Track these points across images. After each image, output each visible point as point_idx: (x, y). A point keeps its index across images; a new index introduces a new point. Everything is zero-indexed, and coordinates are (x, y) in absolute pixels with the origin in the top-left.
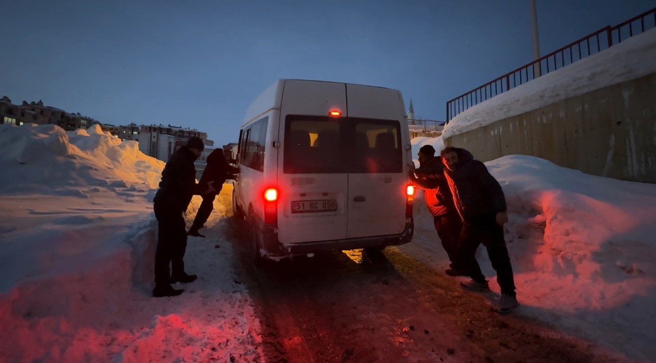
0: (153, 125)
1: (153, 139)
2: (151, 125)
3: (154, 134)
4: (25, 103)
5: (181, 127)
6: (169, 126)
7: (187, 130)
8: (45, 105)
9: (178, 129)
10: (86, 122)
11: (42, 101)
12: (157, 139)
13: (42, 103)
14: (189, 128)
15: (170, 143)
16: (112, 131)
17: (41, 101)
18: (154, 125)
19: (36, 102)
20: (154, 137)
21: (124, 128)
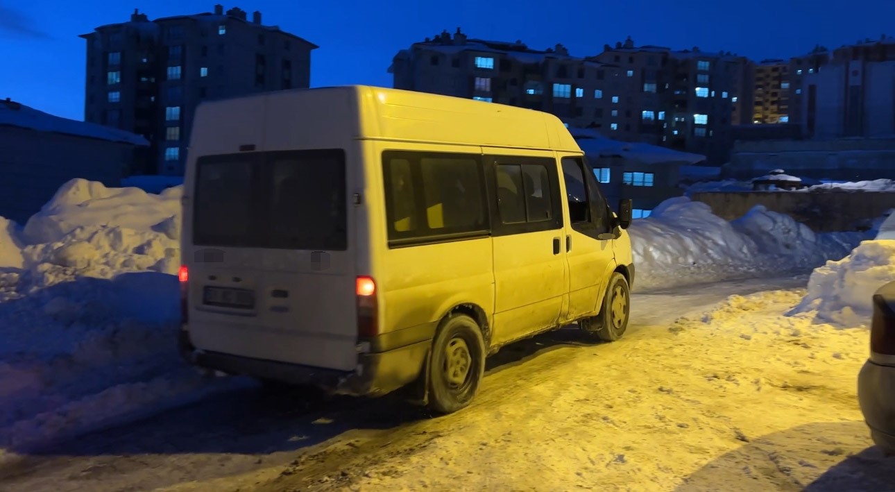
1: (851, 78)
3: (856, 65)
4: (607, 48)
8: (638, 44)
10: (707, 64)
11: (632, 39)
12: (863, 79)
13: (633, 42)
17: (629, 37)
18: (868, 41)
19: (623, 43)
20: (855, 73)
21: (799, 62)
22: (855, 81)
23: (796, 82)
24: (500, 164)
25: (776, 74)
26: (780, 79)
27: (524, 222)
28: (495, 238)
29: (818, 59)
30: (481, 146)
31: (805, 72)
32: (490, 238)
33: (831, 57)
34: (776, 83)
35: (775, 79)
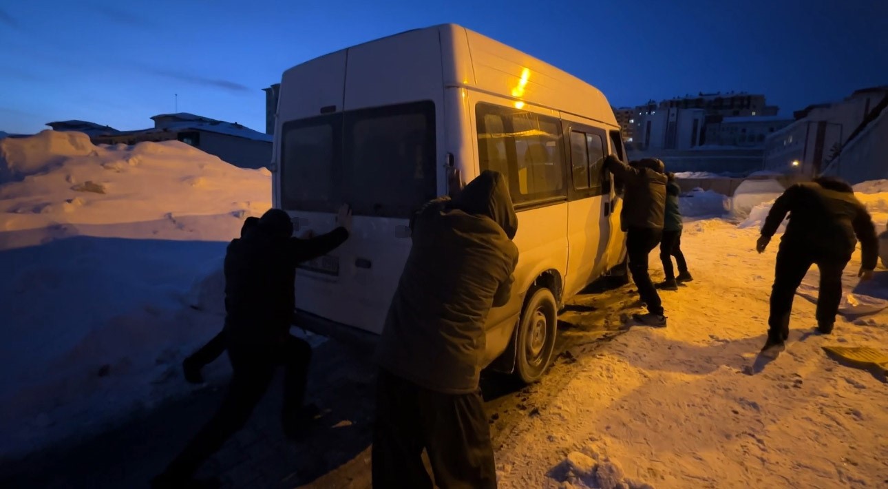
0: (676, 97)
1: (670, 117)
2: (674, 98)
3: (674, 110)
5: (719, 93)
6: (701, 94)
7: (730, 96)
9: (712, 98)
12: (677, 118)
14: (733, 92)
15: (696, 121)
16: (619, 115)
18: (678, 97)
20: (673, 115)
21: (640, 109)
22: (673, 119)
23: (638, 120)
24: (573, 131)
25: (627, 115)
26: (630, 118)
27: (587, 187)
28: (569, 203)
29: (651, 107)
30: (560, 111)
31: (643, 114)
32: (566, 203)
33: (658, 106)
34: (627, 120)
35: (626, 117)
